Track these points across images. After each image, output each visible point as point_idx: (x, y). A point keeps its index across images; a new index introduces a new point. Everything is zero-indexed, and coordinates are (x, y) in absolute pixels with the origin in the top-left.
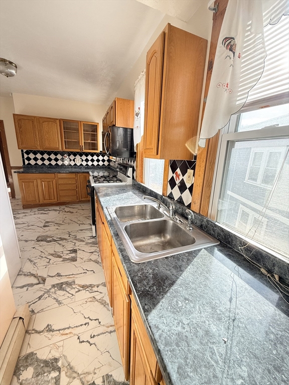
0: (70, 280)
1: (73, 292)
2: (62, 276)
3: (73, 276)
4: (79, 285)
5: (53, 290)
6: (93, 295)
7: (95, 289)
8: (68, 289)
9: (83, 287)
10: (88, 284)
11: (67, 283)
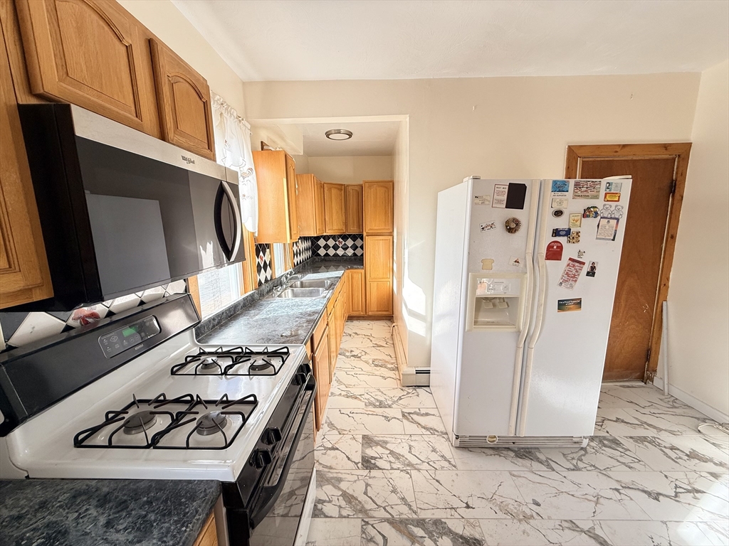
0: (371, 408)
1: (368, 397)
2: (383, 416)
3: (367, 413)
4: (360, 400)
5: (390, 403)
6: (347, 389)
7: (343, 393)
8: (372, 399)
9: (356, 398)
10: (350, 399)
11: (375, 406)
